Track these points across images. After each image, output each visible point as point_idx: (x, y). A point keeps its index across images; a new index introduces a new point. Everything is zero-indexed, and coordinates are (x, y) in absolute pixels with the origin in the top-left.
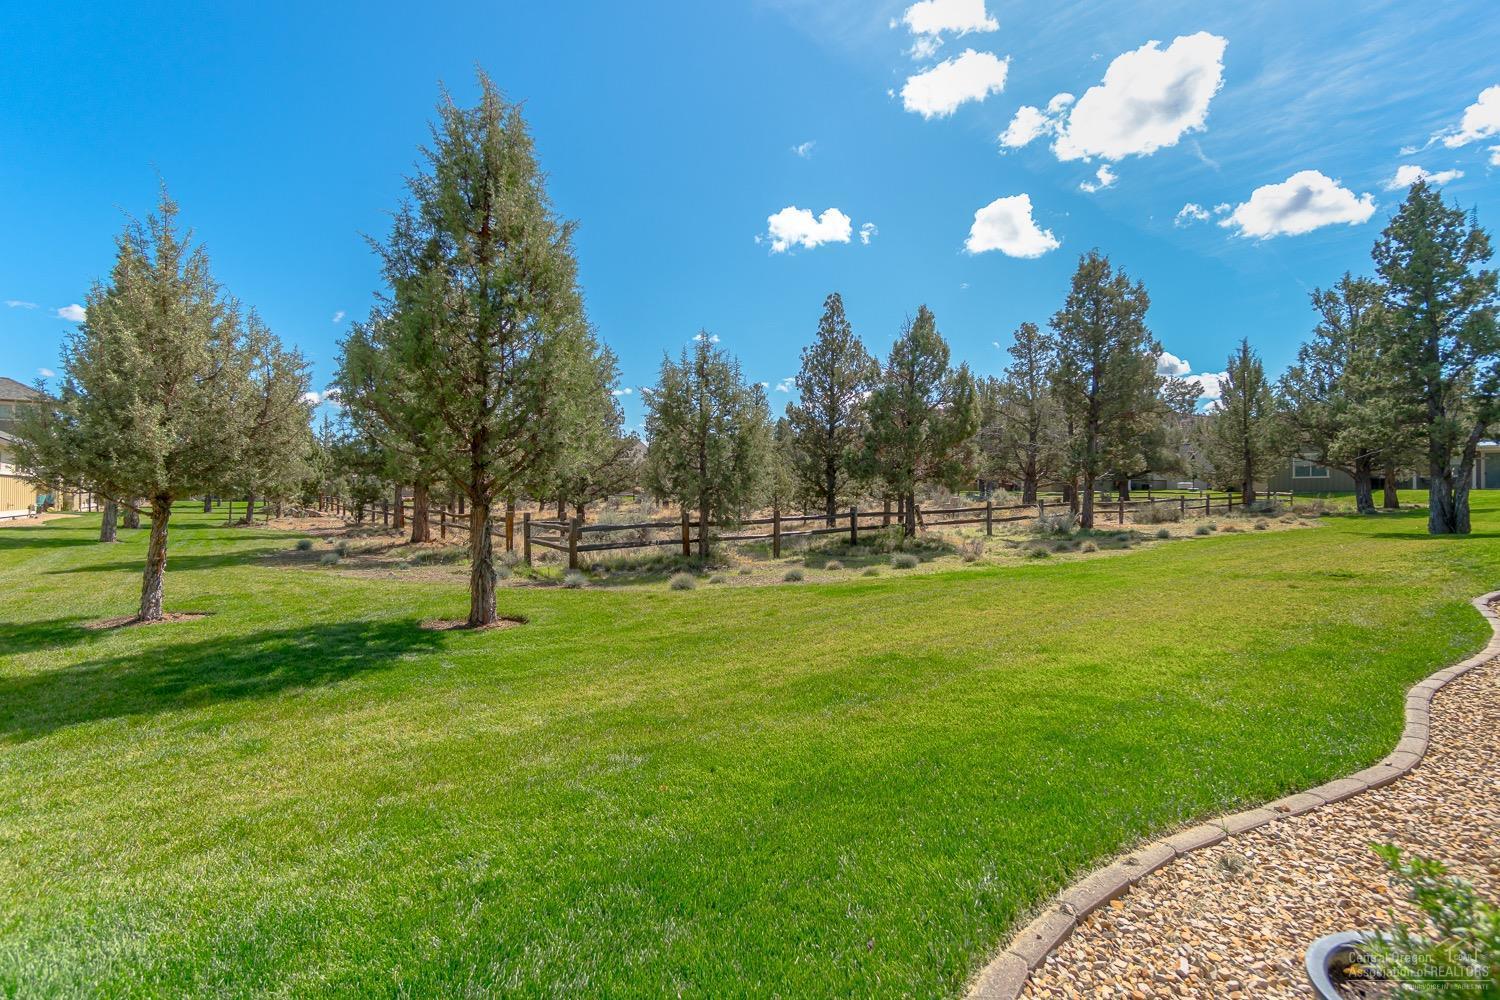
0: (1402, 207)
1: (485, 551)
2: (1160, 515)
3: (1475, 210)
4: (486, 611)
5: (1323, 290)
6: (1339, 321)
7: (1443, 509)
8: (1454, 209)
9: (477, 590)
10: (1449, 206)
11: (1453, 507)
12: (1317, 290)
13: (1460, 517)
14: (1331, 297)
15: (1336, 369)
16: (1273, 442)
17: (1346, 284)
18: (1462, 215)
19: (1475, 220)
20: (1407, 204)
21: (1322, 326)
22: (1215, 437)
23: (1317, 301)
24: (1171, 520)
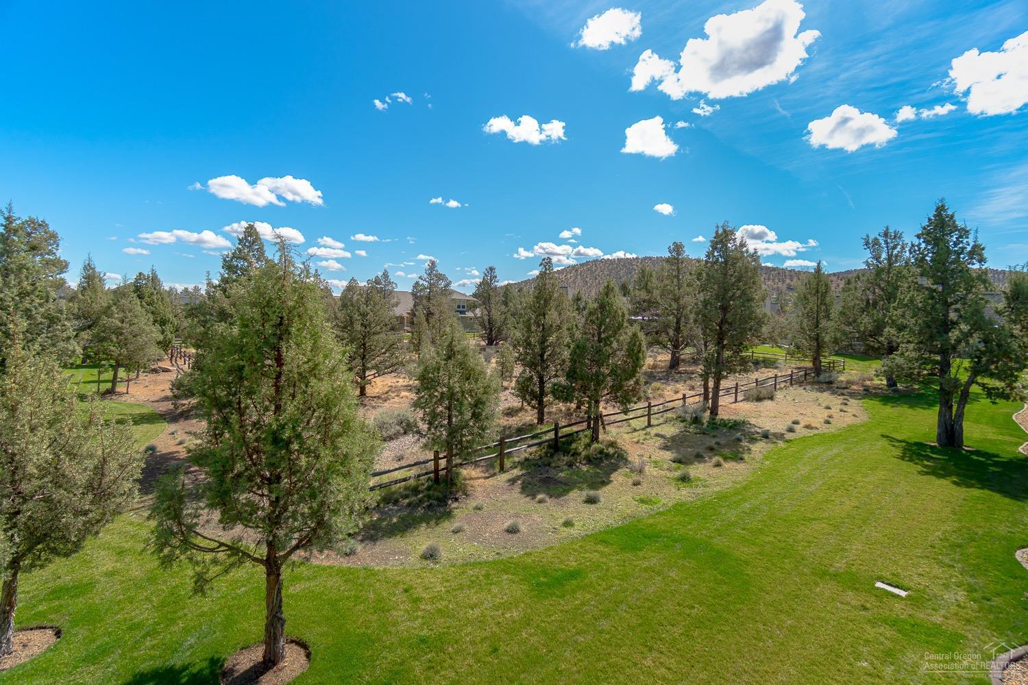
0: (930, 219)
1: (276, 609)
2: (762, 396)
3: (976, 231)
4: (275, 654)
5: (871, 238)
6: (880, 257)
7: (946, 428)
8: (963, 226)
9: (270, 637)
10: (960, 224)
11: (952, 426)
12: (867, 236)
13: (957, 434)
14: (876, 242)
15: (877, 291)
16: (836, 339)
17: (886, 234)
18: (968, 231)
19: (976, 238)
20: (933, 218)
21: (869, 260)
22: (797, 326)
23: (867, 243)
24: (769, 398)
